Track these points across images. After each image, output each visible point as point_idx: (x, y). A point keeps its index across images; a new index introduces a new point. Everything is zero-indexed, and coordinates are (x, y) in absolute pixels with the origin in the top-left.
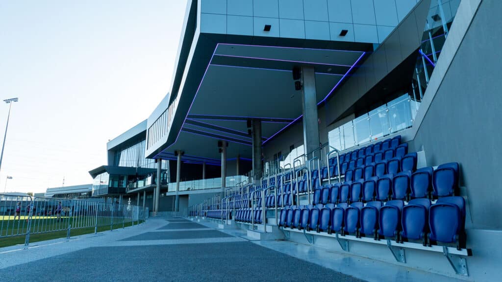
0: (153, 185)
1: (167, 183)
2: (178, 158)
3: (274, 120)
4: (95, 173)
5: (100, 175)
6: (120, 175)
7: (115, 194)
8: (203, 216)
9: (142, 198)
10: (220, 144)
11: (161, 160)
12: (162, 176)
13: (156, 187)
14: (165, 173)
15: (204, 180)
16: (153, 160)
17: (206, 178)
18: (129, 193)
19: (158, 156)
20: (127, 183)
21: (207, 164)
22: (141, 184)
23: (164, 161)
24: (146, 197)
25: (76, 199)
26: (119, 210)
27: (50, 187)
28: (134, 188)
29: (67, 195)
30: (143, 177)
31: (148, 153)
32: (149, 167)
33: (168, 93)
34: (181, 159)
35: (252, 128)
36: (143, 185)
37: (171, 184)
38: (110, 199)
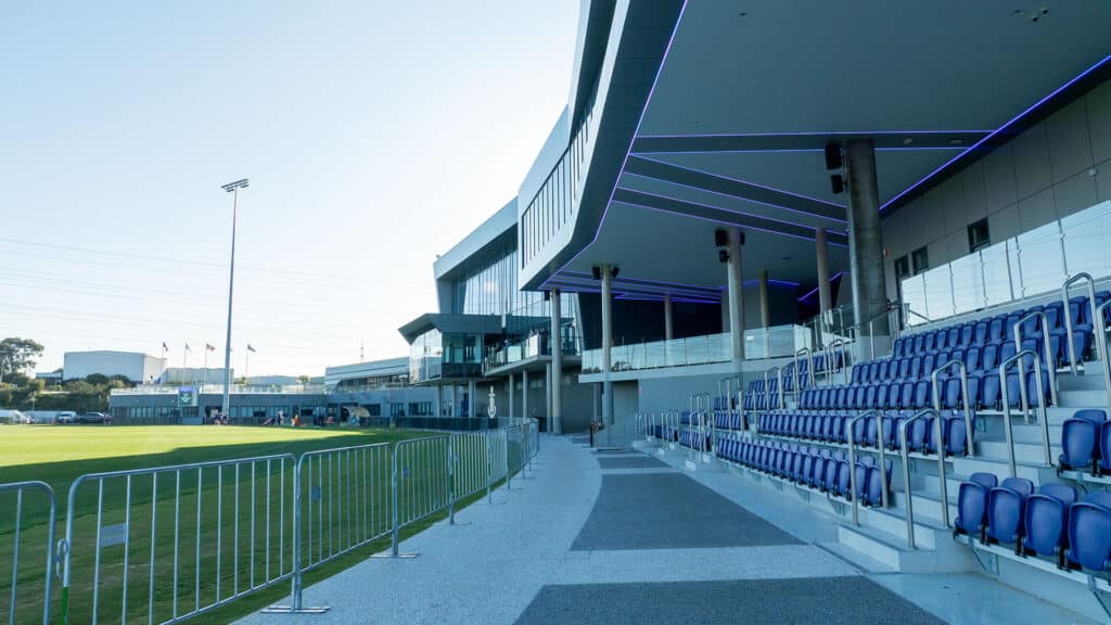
0: (544, 357)
1: (575, 351)
2: (604, 284)
3: (920, 140)
4: (412, 332)
5: (422, 336)
6: (465, 335)
7: (459, 379)
8: (670, 441)
9: (519, 387)
10: (721, 237)
11: (558, 293)
12: (563, 334)
13: (551, 362)
14: (570, 326)
15: (669, 342)
16: (538, 296)
17: (676, 336)
18: (488, 377)
19: (550, 282)
20: (485, 354)
21: (675, 299)
22: (514, 355)
23: (564, 296)
24: (529, 383)
25: (383, 387)
26: (470, 416)
27: (332, 366)
28: (500, 365)
29: (364, 381)
30: (518, 338)
31: (525, 276)
32: (529, 315)
33: (567, 108)
34: (610, 289)
35: (843, 171)
36: (519, 357)
37: (589, 352)
38: (449, 390)
